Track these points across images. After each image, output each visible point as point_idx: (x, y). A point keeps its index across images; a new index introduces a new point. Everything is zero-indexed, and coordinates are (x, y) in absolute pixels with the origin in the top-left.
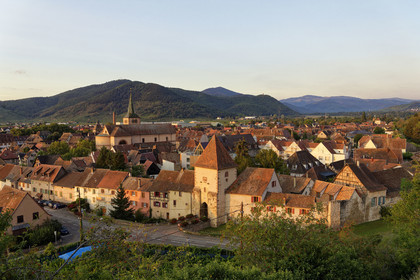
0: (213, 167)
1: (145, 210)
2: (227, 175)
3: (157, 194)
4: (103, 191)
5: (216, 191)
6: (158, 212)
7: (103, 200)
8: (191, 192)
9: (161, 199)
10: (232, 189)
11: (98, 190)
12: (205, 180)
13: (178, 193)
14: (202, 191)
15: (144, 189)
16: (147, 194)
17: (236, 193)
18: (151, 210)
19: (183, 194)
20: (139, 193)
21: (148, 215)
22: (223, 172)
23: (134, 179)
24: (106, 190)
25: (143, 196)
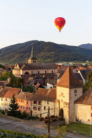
0: (67, 87)
1: (28, 111)
2: (75, 91)
3: (35, 102)
4: (6, 100)
5: (68, 102)
6: (35, 113)
7: (6, 104)
8: (54, 102)
9: (37, 106)
10: (79, 101)
11: (4, 99)
12: (62, 94)
13: (46, 102)
14: (61, 101)
15: (28, 99)
16: (29, 102)
17: (81, 103)
18: (31, 112)
19: (50, 103)
20: (25, 101)
21: (30, 115)
22: (73, 90)
23: (24, 93)
24: (8, 99)
25: (27, 103)
